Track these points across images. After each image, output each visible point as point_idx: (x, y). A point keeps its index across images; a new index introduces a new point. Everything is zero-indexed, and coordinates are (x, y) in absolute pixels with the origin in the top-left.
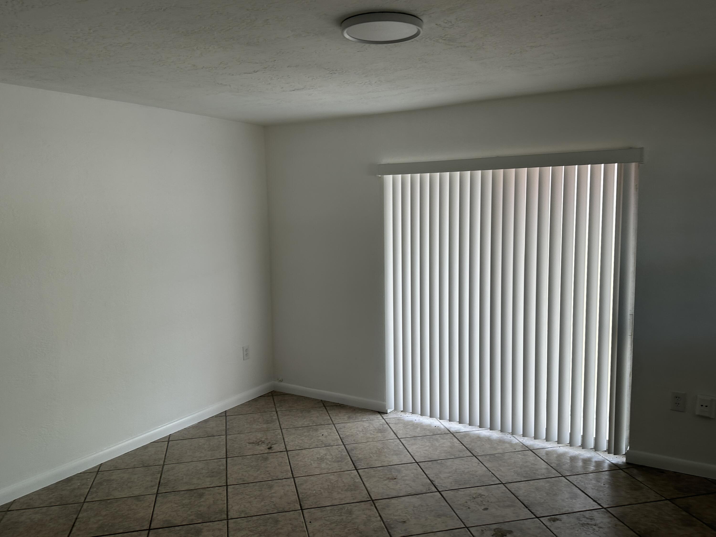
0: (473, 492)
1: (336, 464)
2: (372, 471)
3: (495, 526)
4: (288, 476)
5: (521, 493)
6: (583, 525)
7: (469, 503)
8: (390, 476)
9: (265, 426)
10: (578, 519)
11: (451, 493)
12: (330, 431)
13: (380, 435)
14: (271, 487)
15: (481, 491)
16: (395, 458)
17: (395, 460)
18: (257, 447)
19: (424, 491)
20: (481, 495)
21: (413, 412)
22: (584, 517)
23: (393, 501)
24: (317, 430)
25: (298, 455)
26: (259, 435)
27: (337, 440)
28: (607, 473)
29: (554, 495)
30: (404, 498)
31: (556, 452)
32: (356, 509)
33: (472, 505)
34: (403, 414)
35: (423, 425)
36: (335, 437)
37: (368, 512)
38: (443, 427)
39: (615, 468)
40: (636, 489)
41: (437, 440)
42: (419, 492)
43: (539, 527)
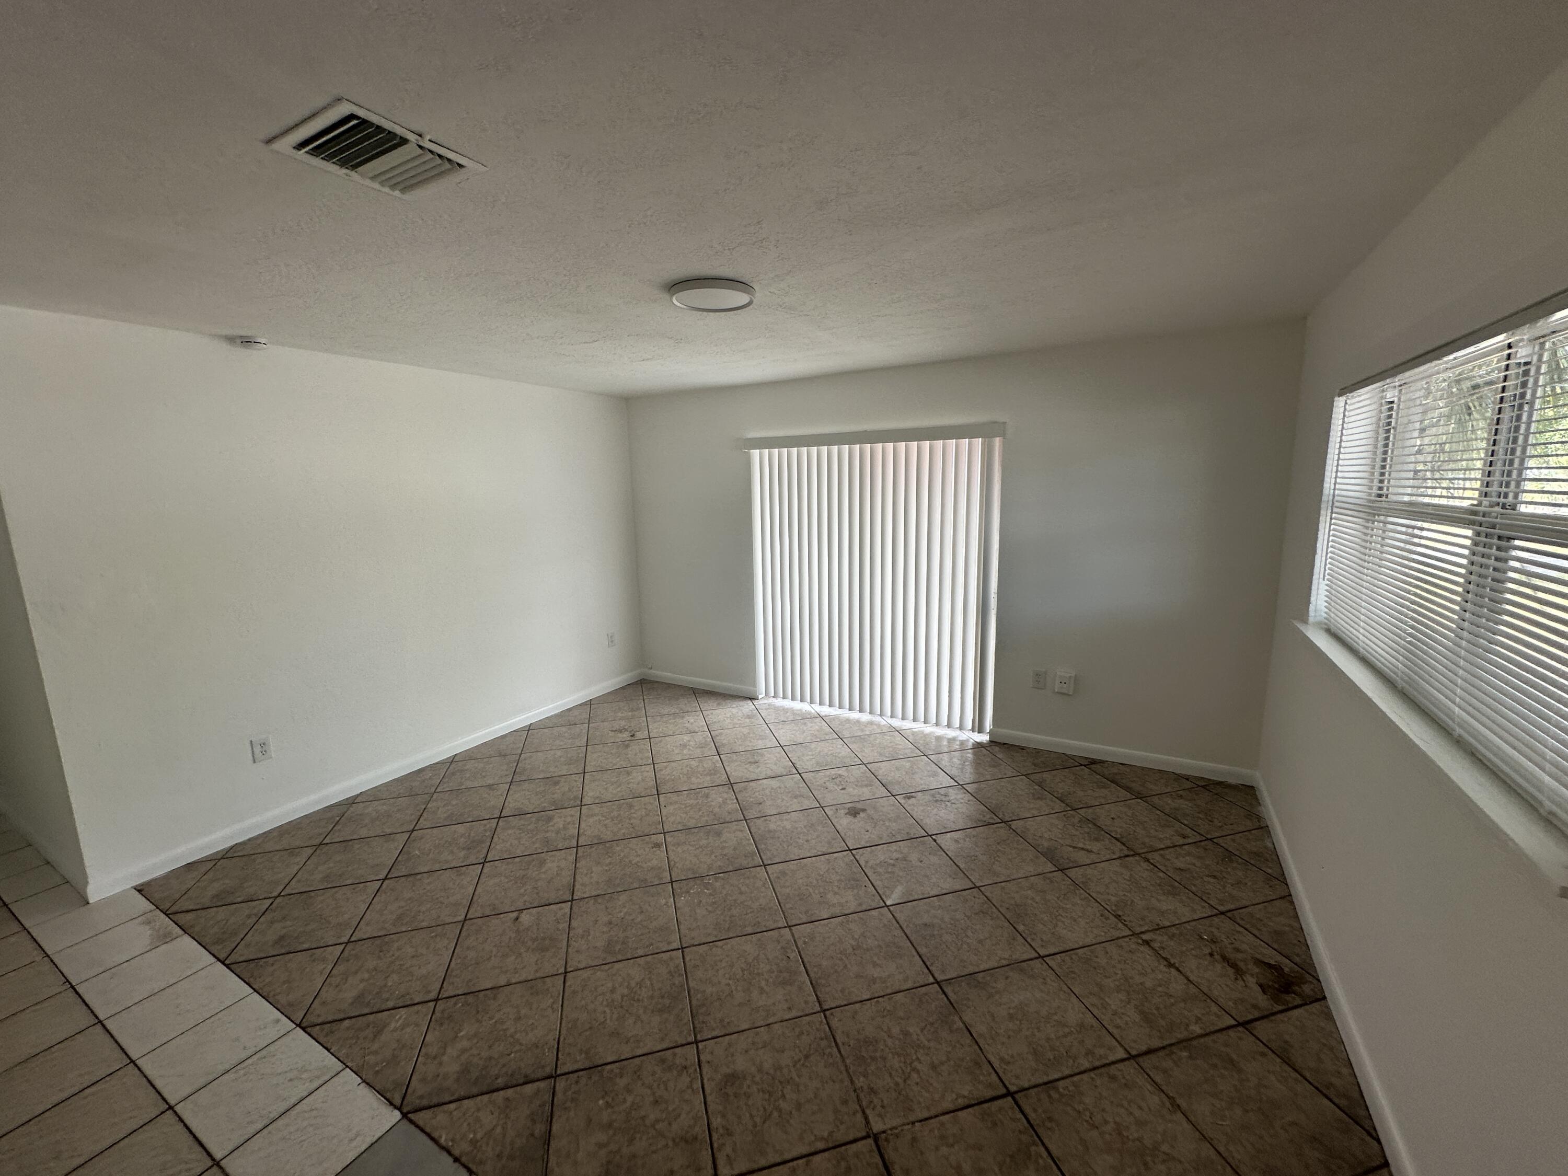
0: (833, 773)
1: (699, 751)
2: (734, 757)
3: (850, 805)
4: (649, 763)
5: (880, 773)
6: (936, 801)
7: (828, 784)
8: (753, 760)
9: (630, 713)
10: (933, 796)
11: (812, 774)
12: (696, 717)
13: (747, 720)
14: (628, 774)
15: (842, 771)
16: (760, 742)
17: (760, 744)
18: (620, 735)
19: (785, 773)
20: (840, 776)
21: (784, 698)
22: (939, 793)
23: (751, 784)
24: (683, 717)
25: (661, 742)
26: (623, 723)
27: (703, 726)
28: (970, 751)
29: (913, 774)
30: (763, 781)
31: (922, 732)
32: (713, 793)
33: (830, 785)
34: (774, 700)
35: (793, 711)
36: (701, 724)
37: (725, 796)
38: (813, 711)
39: (978, 746)
40: (994, 766)
41: (805, 724)
42: (779, 774)
43: (893, 805)
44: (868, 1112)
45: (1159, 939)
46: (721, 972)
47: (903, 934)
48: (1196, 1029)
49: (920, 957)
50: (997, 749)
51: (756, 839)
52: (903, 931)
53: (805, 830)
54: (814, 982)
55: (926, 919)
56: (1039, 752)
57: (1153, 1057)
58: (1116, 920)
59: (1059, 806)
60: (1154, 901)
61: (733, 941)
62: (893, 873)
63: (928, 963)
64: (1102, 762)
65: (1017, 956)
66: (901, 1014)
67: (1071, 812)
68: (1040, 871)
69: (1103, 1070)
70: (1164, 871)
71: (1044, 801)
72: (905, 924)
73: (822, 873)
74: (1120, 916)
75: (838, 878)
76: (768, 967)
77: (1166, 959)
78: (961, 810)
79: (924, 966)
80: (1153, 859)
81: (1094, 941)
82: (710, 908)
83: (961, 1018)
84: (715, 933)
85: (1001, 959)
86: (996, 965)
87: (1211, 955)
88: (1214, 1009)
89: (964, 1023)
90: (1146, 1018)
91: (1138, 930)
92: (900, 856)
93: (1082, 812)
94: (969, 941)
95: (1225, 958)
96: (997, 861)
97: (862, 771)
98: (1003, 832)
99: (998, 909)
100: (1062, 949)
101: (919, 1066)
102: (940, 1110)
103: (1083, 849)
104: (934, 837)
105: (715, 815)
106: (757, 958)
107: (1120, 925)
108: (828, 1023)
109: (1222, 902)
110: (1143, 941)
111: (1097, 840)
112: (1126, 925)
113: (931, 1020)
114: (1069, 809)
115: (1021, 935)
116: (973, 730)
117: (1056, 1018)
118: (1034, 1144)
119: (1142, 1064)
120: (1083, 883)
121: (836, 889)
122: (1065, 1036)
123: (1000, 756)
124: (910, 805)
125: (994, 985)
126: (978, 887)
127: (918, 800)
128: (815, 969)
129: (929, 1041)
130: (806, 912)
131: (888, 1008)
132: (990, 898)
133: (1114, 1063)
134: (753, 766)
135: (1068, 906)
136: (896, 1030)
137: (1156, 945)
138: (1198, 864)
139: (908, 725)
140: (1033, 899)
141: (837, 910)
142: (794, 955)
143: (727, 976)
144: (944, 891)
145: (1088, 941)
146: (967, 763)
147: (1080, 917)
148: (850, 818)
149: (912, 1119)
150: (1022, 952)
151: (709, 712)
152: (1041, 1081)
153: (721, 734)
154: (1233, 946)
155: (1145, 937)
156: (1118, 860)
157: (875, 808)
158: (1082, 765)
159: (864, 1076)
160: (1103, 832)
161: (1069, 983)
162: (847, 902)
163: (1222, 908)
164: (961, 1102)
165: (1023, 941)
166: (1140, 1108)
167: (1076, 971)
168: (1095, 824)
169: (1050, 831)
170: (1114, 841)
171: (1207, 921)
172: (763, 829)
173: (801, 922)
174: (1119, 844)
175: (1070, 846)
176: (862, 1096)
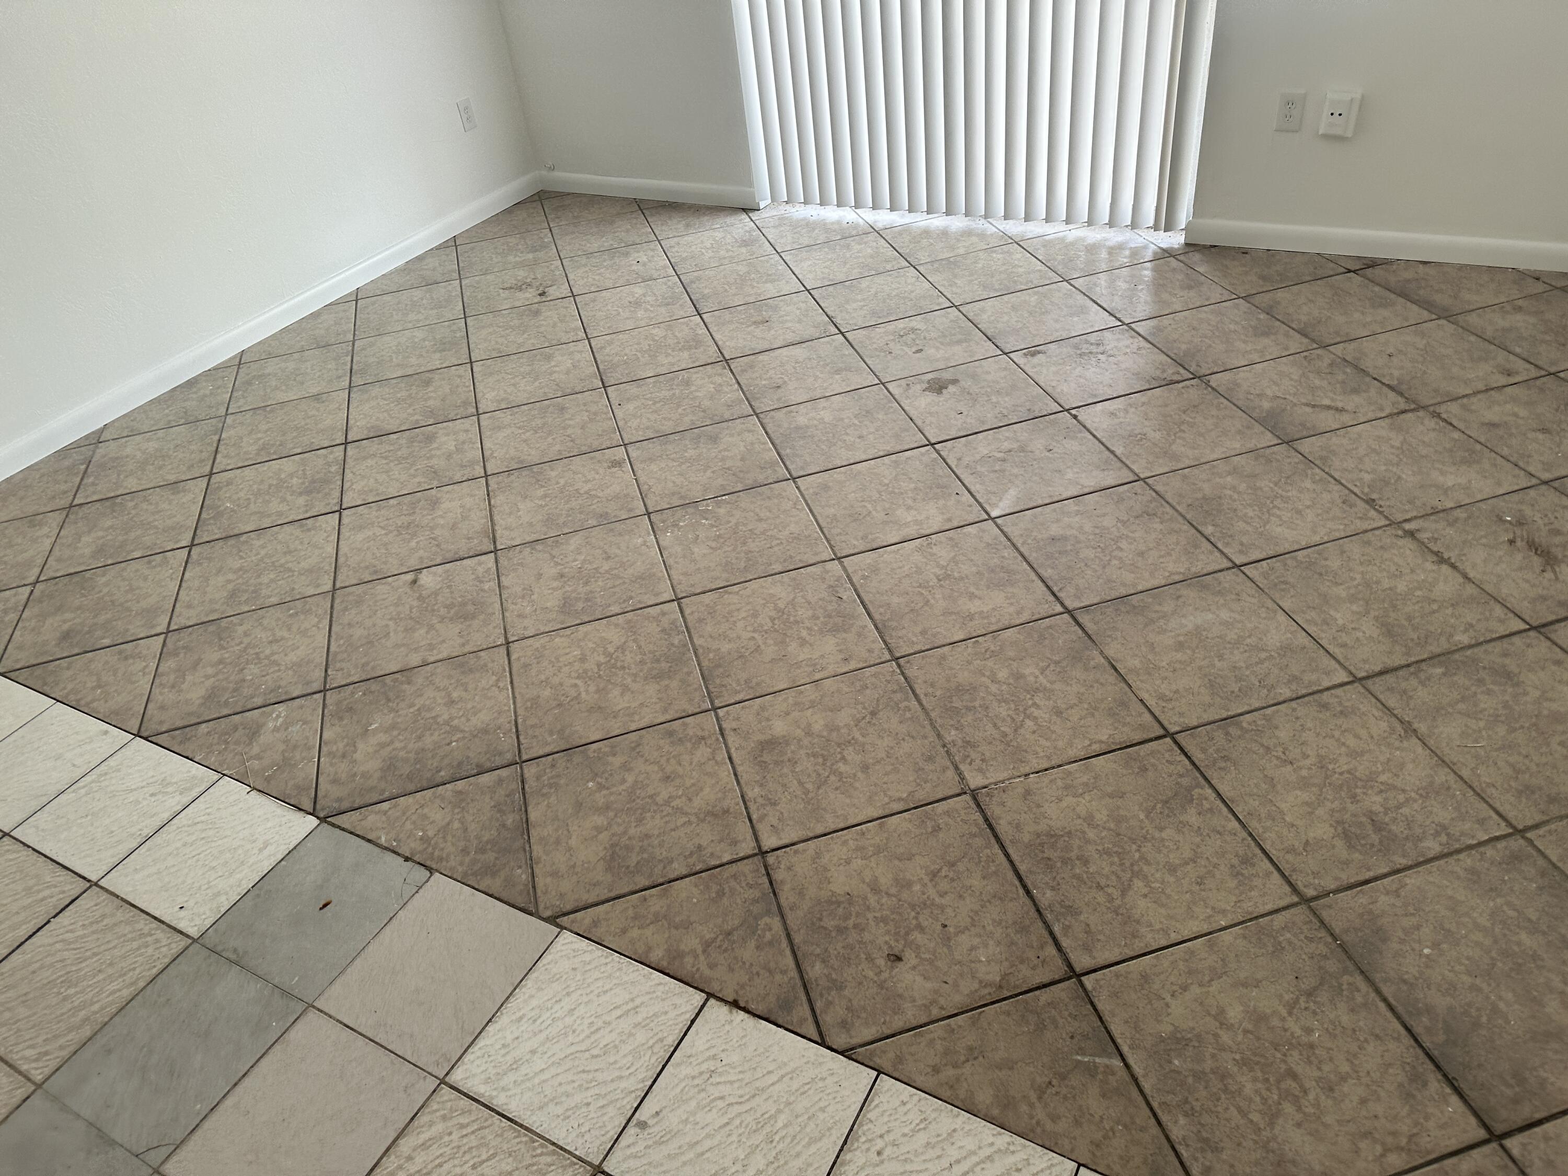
0: (902, 326)
1: (663, 310)
2: (726, 315)
3: (930, 376)
4: (579, 337)
5: (984, 319)
6: (1082, 355)
7: (891, 345)
8: (760, 318)
9: (530, 256)
10: (1076, 347)
11: (864, 332)
12: (650, 253)
13: (743, 250)
14: (548, 358)
15: (915, 323)
16: (769, 286)
17: (770, 289)
18: (520, 295)
19: (817, 335)
20: (913, 330)
21: (806, 202)
22: (1087, 342)
23: (760, 357)
24: (627, 254)
25: (594, 301)
26: (521, 274)
27: (665, 267)
28: (1148, 265)
29: (1043, 313)
30: (780, 351)
31: (1062, 240)
32: (697, 377)
33: (896, 348)
34: (788, 207)
35: (825, 224)
36: (661, 263)
37: (719, 380)
38: (861, 221)
39: (1167, 254)
40: (1190, 288)
41: (848, 247)
42: (807, 337)
43: (1005, 369)
44: (962, 767)
45: (1429, 529)
46: (740, 624)
47: (1017, 554)
48: (1463, 639)
49: (1043, 581)
50: (1197, 257)
51: (777, 442)
52: (1017, 549)
53: (856, 422)
54: (880, 626)
55: (1055, 530)
56: (1273, 256)
57: (1390, 679)
58: (1367, 507)
59: (1296, 343)
60: (1435, 474)
61: (754, 585)
62: (1003, 471)
63: (1055, 589)
64: (1387, 262)
65: (1197, 568)
66: (1011, 654)
67: (1319, 351)
68: (1250, 446)
69: (1310, 698)
70: (1463, 428)
71: (1273, 337)
72: (1021, 541)
73: (886, 481)
74: (1374, 500)
75: (912, 486)
76: (810, 613)
77: (1437, 554)
78: (1123, 366)
79: (1048, 593)
80: (1447, 412)
81: (1326, 539)
82: (714, 544)
83: (1102, 653)
84: (725, 575)
85: (1172, 574)
86: (1163, 583)
87: (1512, 542)
88: (1498, 611)
89: (1106, 658)
90: (1389, 631)
91: (1399, 517)
92: (1015, 446)
93: (1338, 350)
94: (1120, 554)
95: (1533, 546)
96: (1180, 438)
97: (951, 317)
98: (1194, 392)
99: (1174, 508)
100: (1271, 553)
101: (1036, 713)
102: (1065, 758)
103: (1329, 407)
104: (1073, 412)
105: (704, 411)
106: (792, 603)
107: (1373, 513)
108: (903, 673)
109: (1548, 466)
110: (1405, 531)
111: (1355, 391)
112: (1381, 513)
113: (1056, 658)
114: (1315, 346)
115: (1208, 540)
116: (1156, 228)
117: (1248, 641)
118: (1198, 786)
119: (1371, 688)
120: (1321, 458)
121: (910, 502)
122: (1261, 662)
123: (1201, 269)
124: (1034, 367)
125: (1157, 608)
126: (1143, 480)
127: (1050, 357)
128: (882, 610)
129: (1052, 683)
130: (864, 538)
131: (992, 648)
132: (1162, 493)
133: (1328, 689)
134: (761, 327)
135: (1290, 494)
136: (1002, 674)
137: (1424, 536)
138: (1523, 412)
139: (1035, 228)
140: (1234, 488)
141: (912, 531)
142: (848, 594)
143: (749, 628)
144: (1087, 490)
145: (1316, 539)
146: (1140, 287)
147: (1308, 507)
148: (931, 397)
149: (1027, 770)
150: (1208, 560)
151: (673, 242)
152: (1217, 717)
153: (699, 279)
154: (1552, 527)
155: (1407, 526)
156: (1387, 420)
157: (974, 376)
158: (1349, 271)
159: (957, 729)
160: (1368, 379)
161: (1277, 596)
162: (928, 518)
163: (1546, 476)
164: (1096, 748)
165: (1210, 546)
166: (1357, 736)
167: (1291, 580)
168: (1356, 367)
169: (1275, 383)
170: (1385, 389)
171: (1515, 497)
172: (786, 425)
173: (856, 551)
174: (1392, 395)
175: (1307, 405)
176: (953, 750)
